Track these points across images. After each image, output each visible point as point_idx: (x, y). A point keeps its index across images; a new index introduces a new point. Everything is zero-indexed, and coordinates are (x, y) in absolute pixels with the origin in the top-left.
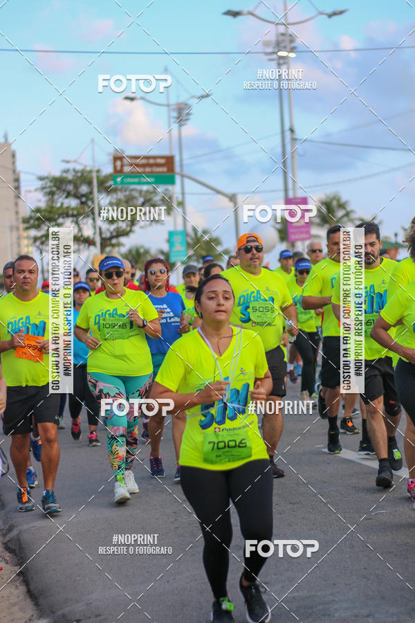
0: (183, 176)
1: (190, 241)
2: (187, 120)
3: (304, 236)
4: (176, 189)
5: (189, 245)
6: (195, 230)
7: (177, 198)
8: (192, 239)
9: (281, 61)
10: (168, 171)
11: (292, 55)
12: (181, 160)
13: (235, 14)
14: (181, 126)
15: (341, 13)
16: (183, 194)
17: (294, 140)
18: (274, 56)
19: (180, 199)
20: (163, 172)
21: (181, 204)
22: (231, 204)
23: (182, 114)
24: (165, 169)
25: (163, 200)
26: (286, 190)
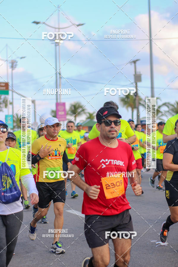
0: (13, 92)
1: (15, 119)
2: (15, 67)
3: (64, 119)
4: (9, 97)
5: (14, 121)
6: (17, 115)
7: (10, 101)
8: (16, 119)
9: (57, 44)
10: (6, 89)
11: (61, 42)
12: (12, 85)
13: (37, 23)
14: (12, 70)
15: (82, 25)
16: (13, 99)
17: (60, 78)
18: (54, 42)
19: (11, 101)
20: (3, 89)
21: (12, 103)
22: (33, 104)
23: (13, 65)
24: (4, 88)
25: (4, 101)
26: (57, 99)
